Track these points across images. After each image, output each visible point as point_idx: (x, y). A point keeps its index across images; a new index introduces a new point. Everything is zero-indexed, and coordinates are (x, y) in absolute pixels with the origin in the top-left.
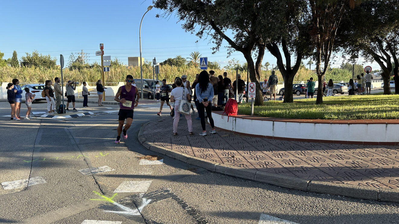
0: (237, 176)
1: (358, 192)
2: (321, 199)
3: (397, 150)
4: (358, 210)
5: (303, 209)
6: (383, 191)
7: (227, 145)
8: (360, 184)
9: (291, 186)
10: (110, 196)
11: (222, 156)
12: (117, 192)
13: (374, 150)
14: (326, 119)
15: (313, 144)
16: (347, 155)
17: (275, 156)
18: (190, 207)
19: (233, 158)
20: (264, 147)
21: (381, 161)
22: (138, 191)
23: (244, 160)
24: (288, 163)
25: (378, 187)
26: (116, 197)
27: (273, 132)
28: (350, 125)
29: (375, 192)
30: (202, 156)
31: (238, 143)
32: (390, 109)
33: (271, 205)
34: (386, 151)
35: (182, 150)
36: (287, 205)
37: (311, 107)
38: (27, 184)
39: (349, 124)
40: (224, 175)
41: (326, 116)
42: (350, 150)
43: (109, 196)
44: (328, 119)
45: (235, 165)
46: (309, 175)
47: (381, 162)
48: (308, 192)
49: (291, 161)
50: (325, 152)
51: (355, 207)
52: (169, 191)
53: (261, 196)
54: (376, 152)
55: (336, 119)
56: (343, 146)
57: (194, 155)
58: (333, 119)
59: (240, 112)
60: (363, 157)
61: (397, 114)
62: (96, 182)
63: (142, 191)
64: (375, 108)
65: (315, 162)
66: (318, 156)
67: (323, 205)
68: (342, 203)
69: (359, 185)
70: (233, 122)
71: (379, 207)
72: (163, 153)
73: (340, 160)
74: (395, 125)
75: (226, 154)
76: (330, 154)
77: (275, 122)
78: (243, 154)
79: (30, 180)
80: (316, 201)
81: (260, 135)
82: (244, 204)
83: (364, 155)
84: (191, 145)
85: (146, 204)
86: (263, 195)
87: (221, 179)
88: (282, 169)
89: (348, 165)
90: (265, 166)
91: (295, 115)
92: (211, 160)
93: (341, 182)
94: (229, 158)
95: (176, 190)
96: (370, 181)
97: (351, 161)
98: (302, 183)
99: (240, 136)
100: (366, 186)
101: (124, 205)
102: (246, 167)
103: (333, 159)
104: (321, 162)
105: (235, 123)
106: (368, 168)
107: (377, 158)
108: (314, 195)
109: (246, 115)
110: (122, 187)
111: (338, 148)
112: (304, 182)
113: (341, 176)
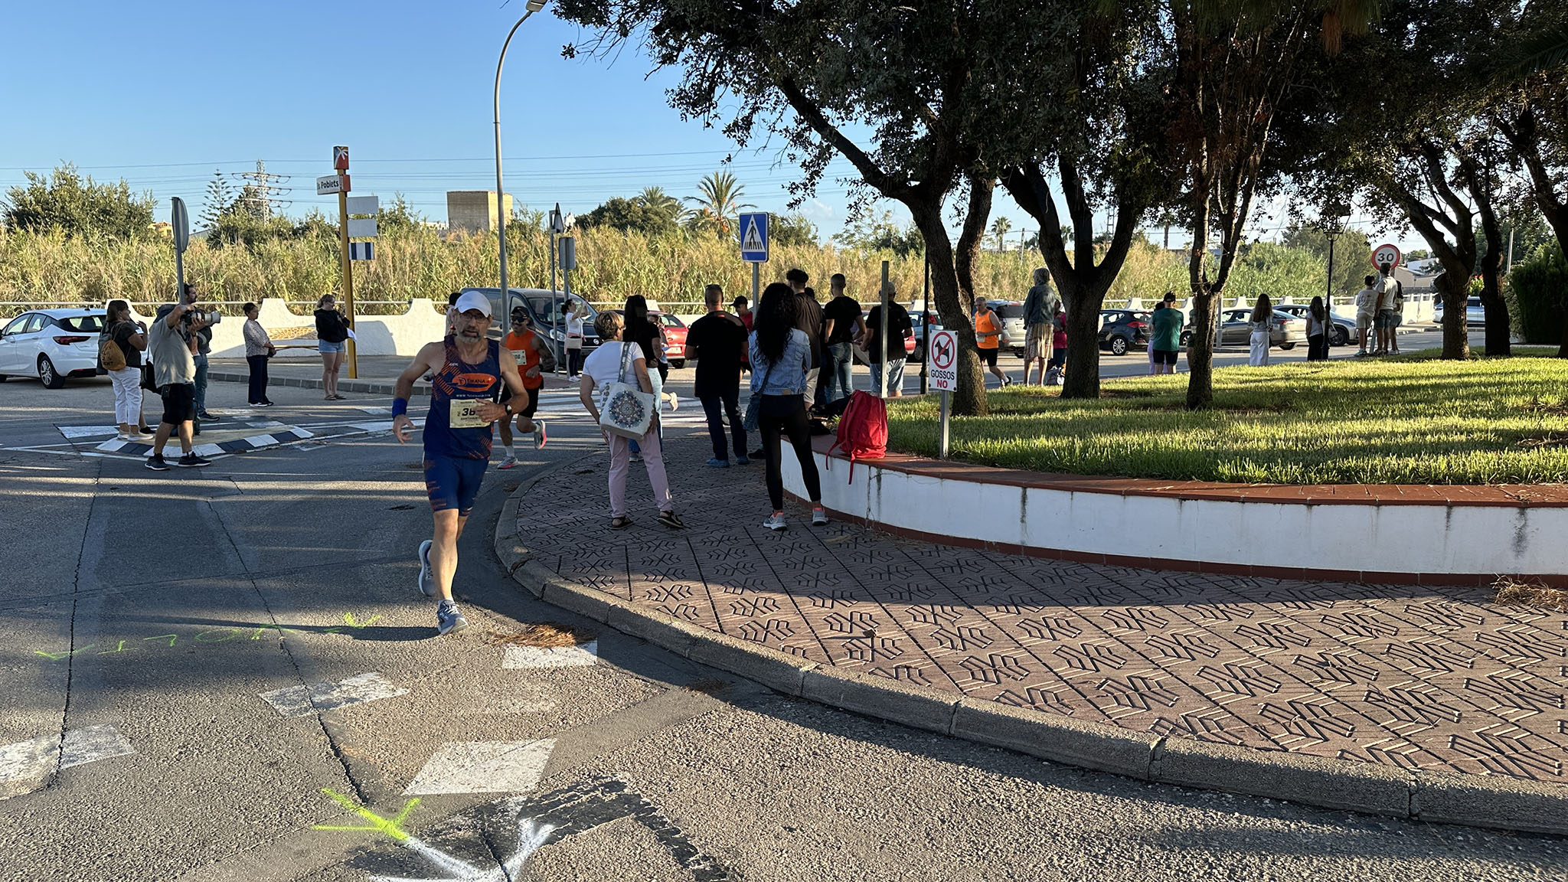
0: (886, 715)
1: (1339, 786)
2: (1201, 816)
3: (1486, 606)
5: (1133, 860)
6: (1428, 784)
7: (847, 583)
8: (1346, 755)
9: (1091, 762)
10: (391, 812)
11: (826, 632)
12: (417, 793)
13: (1396, 607)
14: (1222, 480)
15: (1171, 576)
16: (1299, 628)
17: (1029, 632)
18: (705, 858)
19: (869, 641)
20: (988, 592)
21: (1425, 653)
22: (499, 786)
23: (911, 648)
24: (1080, 660)
25: (1411, 767)
26: (415, 814)
27: (1024, 529)
28: (1316, 507)
29: (1398, 786)
30: (749, 630)
31: (890, 573)
32: (1464, 438)
33: (1013, 846)
34: (1446, 613)
35: (673, 604)
36: (1076, 841)
37: (1167, 426)
38: (55, 762)
39: (1310, 504)
40: (836, 709)
41: (1225, 469)
42: (1313, 606)
43: (390, 810)
44: (1234, 479)
45: (877, 671)
46: (1158, 715)
47: (1425, 658)
48: (1151, 784)
49: (1088, 655)
50: (1218, 614)
52: (622, 786)
53: (978, 801)
54: (1407, 617)
55: (1267, 480)
56: (1287, 590)
57: (720, 627)
58: (1251, 480)
59: (892, 447)
60: (1361, 635)
61: (1488, 463)
62: (333, 747)
63: (516, 785)
64: (1408, 434)
65: (1179, 657)
66: (1190, 630)
68: (1276, 832)
69: (1341, 757)
71: (1412, 844)
72: (595, 616)
73: (1273, 651)
74: (1481, 509)
75: (842, 620)
76: (1237, 621)
77: (1029, 491)
78: (909, 623)
79: (66, 740)
80: (1181, 823)
81: (974, 537)
82: (913, 840)
83: (1363, 627)
84: (704, 580)
85: (534, 846)
86: (984, 801)
87: (824, 727)
88: (1058, 689)
89: (1304, 670)
90: (992, 676)
91: (1108, 462)
92: (783, 650)
93: (1277, 744)
94: (854, 641)
95: (650, 782)
96: (1383, 742)
97: (1313, 653)
98: (1129, 749)
99: (898, 542)
100: (1369, 762)
101: (447, 852)
102: (919, 680)
103: (1249, 645)
104: (1201, 660)
105: (877, 488)
106: (1377, 686)
107: (1410, 643)
108: (1176, 797)
109: (918, 455)
110: (439, 768)
111: (1268, 595)
112: (1137, 744)
113: (1276, 717)
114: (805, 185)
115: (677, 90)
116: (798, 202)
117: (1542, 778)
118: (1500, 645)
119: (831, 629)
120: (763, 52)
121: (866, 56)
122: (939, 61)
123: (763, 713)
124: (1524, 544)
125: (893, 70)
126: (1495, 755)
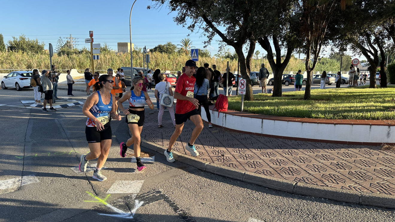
0: (226, 176)
1: (341, 195)
2: (306, 202)
3: (379, 150)
4: (340, 214)
5: (289, 213)
6: (364, 195)
7: (217, 142)
8: (343, 188)
9: (278, 188)
10: (103, 198)
11: (212, 155)
12: (110, 193)
13: (356, 150)
14: (313, 118)
15: (299, 142)
16: (331, 156)
17: (263, 156)
18: (181, 210)
19: (223, 157)
20: (253, 145)
21: (363, 162)
22: (130, 191)
23: (233, 159)
24: (276, 163)
25: (360, 191)
26: (109, 198)
27: (262, 130)
28: (336, 125)
29: (356, 196)
31: (228, 140)
32: (375, 108)
33: (259, 209)
34: (369, 152)
36: (274, 208)
37: (299, 104)
38: (20, 184)
39: (335, 124)
40: (214, 174)
41: (313, 115)
42: (335, 150)
43: (103, 197)
44: (316, 118)
45: (225, 165)
46: (295, 177)
48: (293, 194)
49: (278, 161)
50: (311, 152)
51: (337, 210)
52: (161, 192)
54: (359, 153)
55: (324, 118)
56: (329, 146)
57: (185, 152)
58: (320, 118)
59: (229, 108)
60: (347, 158)
61: (381, 114)
62: (89, 181)
63: (134, 191)
64: (360, 107)
65: (301, 162)
66: (304, 156)
67: (307, 209)
68: (325, 207)
69: (342, 188)
70: (223, 118)
71: (360, 210)
72: (154, 150)
73: (325, 161)
74: (379, 126)
75: (216, 152)
77: (264, 120)
78: (233, 153)
79: (23, 178)
80: (301, 204)
81: (250, 131)
82: (233, 207)
83: (348, 155)
84: (181, 141)
85: (139, 207)
86: (251, 197)
87: (211, 178)
88: (270, 170)
89: (333, 166)
90: (254, 166)
91: (284, 113)
92: (201, 159)
93: (326, 184)
94: (219, 157)
95: (168, 191)
96: (353, 184)
97: (335, 162)
98: (288, 185)
99: (231, 132)
100: (349, 189)
101: (117, 208)
102: (235, 167)
103: (319, 160)
104: (307, 163)
105: (225, 119)
106: (351, 170)
107: (360, 160)
108: (300, 198)
109: (236, 110)
110: (115, 187)
111: (324, 147)
112: (290, 184)
113: (326, 178)
114: (208, 42)
115: (176, 18)
116: (206, 46)
117: (393, 194)
118: (383, 161)
119: (213, 154)
120: (198, 8)
121: (224, 9)
122: (242, 11)
123: (196, 175)
124: (389, 135)
125: (231, 13)
126: (381, 188)
